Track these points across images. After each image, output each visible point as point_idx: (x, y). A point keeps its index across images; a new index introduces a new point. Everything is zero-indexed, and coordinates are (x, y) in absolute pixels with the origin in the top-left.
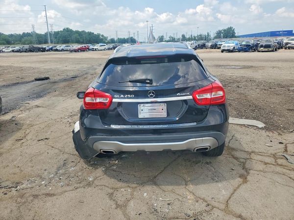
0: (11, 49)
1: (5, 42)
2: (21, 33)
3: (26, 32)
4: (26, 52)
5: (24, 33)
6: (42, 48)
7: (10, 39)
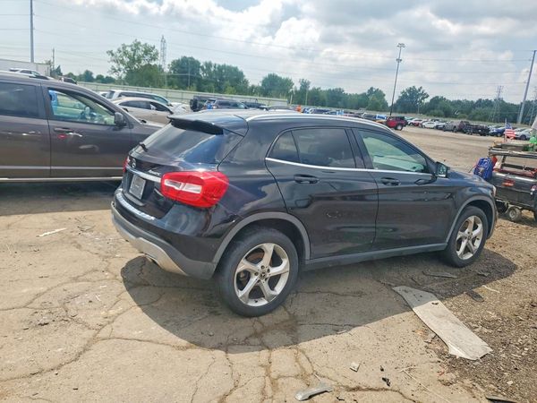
0: (436, 124)
1: (443, 113)
2: (475, 100)
3: (484, 98)
4: (452, 131)
5: (480, 100)
6: (482, 129)
7: (452, 108)
